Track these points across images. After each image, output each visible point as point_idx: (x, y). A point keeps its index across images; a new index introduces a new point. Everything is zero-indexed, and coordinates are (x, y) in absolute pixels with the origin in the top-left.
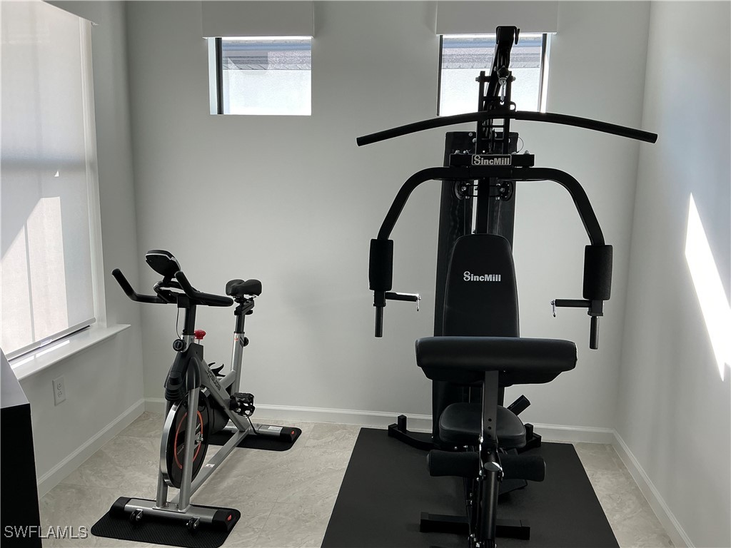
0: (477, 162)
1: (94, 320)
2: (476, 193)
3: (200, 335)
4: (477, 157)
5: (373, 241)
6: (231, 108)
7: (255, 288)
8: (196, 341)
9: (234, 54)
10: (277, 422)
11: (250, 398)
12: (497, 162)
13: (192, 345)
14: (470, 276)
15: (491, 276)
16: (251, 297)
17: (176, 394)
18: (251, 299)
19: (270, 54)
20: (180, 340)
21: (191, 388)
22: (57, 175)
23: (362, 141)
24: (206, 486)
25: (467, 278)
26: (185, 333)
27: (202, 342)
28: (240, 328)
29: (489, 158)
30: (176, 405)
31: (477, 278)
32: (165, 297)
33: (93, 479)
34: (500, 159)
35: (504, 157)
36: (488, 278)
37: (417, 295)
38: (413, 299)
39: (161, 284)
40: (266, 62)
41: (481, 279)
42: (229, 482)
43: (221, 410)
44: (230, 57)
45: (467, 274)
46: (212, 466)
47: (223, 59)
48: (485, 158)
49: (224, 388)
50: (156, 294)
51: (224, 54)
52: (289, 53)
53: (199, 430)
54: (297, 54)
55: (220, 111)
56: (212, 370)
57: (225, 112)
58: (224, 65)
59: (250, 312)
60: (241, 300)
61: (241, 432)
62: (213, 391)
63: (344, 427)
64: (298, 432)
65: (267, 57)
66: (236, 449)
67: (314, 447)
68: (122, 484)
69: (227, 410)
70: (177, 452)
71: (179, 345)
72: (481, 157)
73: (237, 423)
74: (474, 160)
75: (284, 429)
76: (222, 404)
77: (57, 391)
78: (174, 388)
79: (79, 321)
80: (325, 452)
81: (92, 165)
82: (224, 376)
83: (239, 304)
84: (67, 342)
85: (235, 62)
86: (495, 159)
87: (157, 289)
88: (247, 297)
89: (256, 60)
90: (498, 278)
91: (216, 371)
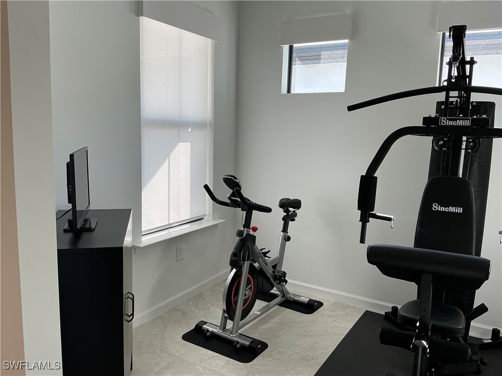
0: (444, 123)
1: (206, 215)
2: (464, 146)
3: (255, 229)
4: (444, 119)
5: (362, 177)
6: (296, 89)
7: (297, 204)
8: (251, 232)
9: (300, 55)
10: (309, 295)
11: (284, 274)
12: (460, 123)
13: (248, 234)
14: (438, 207)
15: (454, 208)
16: (294, 210)
17: (235, 262)
18: (294, 211)
19: (323, 53)
20: (241, 231)
21: (244, 260)
22: (190, 130)
23: (351, 108)
24: (253, 325)
25: (435, 208)
26: (244, 226)
27: (255, 234)
28: (285, 229)
29: (453, 120)
30: (236, 269)
31: (443, 209)
32: (234, 204)
33: (192, 308)
34: (461, 121)
35: (465, 119)
36: (452, 209)
37: (392, 217)
38: (389, 219)
39: (231, 195)
40: (320, 59)
41: (446, 209)
42: (267, 326)
43: (268, 279)
44: (298, 57)
45: (435, 205)
46: (259, 313)
47: (293, 59)
48: (450, 120)
49: (270, 266)
50: (229, 202)
51: (294, 55)
52: (335, 52)
53: (250, 288)
54: (339, 52)
55: (289, 91)
56: (262, 253)
57: (292, 92)
58: (293, 63)
59: (293, 220)
60: (287, 211)
61: (282, 297)
62: (262, 266)
63: (354, 308)
64: (321, 304)
65: (320, 56)
66: (277, 307)
67: (329, 316)
68: (207, 314)
69: (272, 280)
70: (234, 299)
71: (240, 233)
72: (447, 119)
73: (279, 290)
74: (441, 121)
75: (310, 300)
76: (269, 276)
77: (179, 253)
78: (234, 259)
79: (197, 215)
80: (335, 321)
81: (211, 125)
82: (270, 258)
83: (286, 214)
84: (188, 226)
85: (300, 60)
86: (458, 121)
87: (230, 198)
88: (291, 209)
89: (313, 57)
90: (460, 210)
91: (265, 254)
